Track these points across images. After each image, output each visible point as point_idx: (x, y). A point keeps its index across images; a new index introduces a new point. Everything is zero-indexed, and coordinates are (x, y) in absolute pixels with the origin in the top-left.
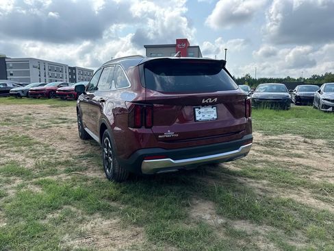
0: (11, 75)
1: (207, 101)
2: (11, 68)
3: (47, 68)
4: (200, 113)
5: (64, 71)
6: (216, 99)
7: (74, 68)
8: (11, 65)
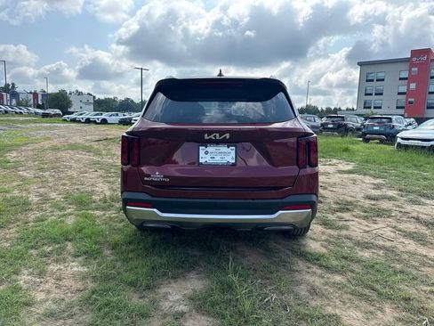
1: (212, 137)
4: (206, 153)
6: (228, 135)
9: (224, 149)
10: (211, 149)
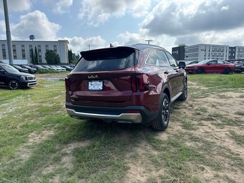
0: (187, 57)
1: (91, 77)
2: (187, 52)
3: (211, 50)
4: (91, 85)
5: (225, 50)
6: (97, 76)
7: (235, 48)
8: (187, 51)
9: (98, 83)
10: (93, 83)
